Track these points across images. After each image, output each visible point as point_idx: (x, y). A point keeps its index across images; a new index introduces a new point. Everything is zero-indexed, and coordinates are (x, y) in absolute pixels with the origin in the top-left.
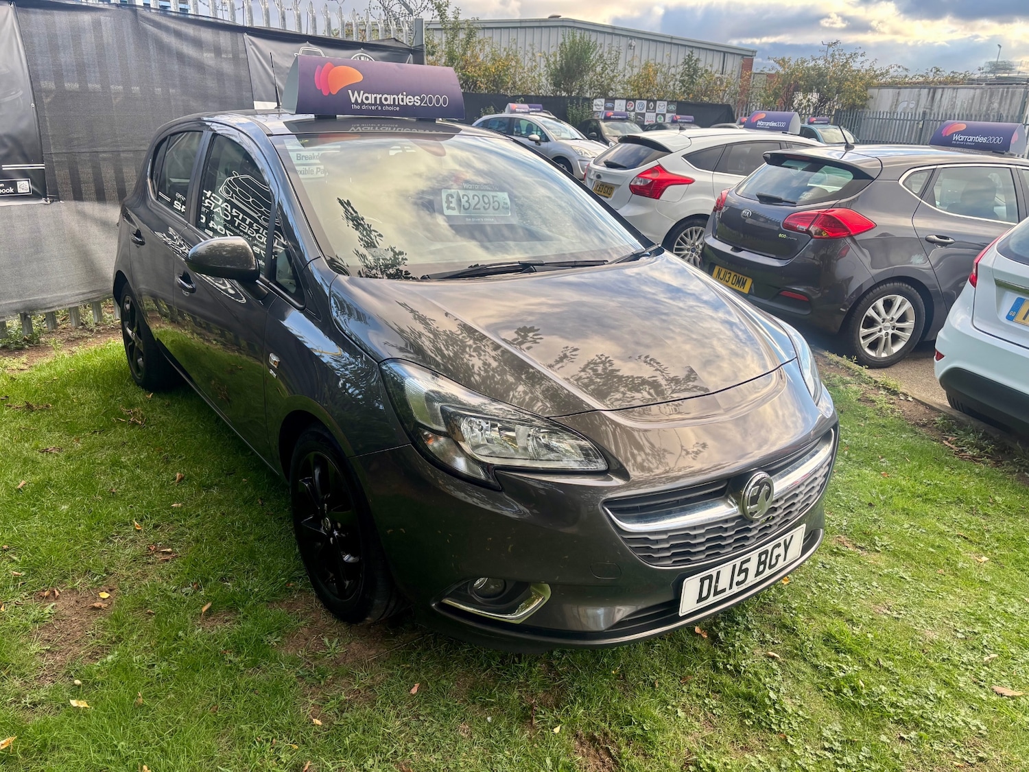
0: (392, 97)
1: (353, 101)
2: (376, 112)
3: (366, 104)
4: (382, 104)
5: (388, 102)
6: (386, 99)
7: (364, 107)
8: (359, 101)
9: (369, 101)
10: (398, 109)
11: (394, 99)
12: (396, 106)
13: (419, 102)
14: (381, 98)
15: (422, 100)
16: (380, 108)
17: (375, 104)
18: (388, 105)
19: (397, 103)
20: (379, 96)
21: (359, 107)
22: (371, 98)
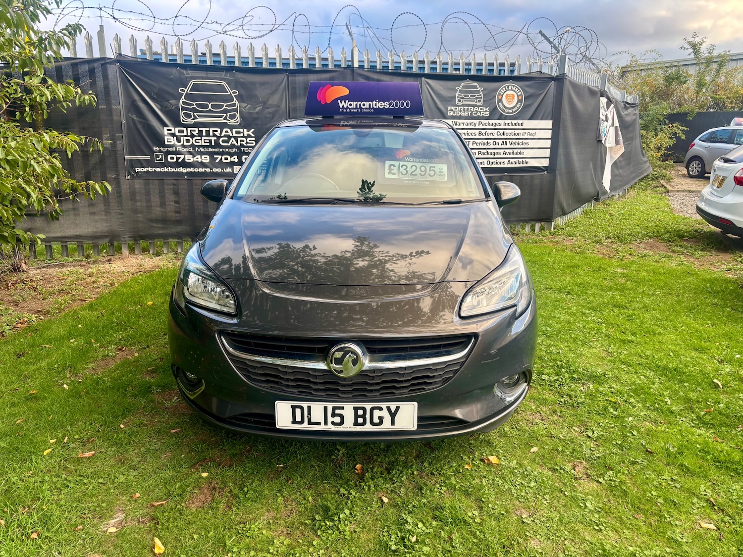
0: (368, 103)
1: (341, 106)
2: (357, 113)
3: (350, 109)
4: (361, 108)
5: (365, 107)
6: (364, 105)
7: (348, 110)
8: (345, 107)
9: (352, 107)
11: (370, 104)
12: (371, 109)
13: (388, 106)
14: (360, 104)
15: (390, 105)
16: (359, 111)
17: (356, 108)
18: (366, 109)
19: (371, 107)
20: (359, 103)
21: (345, 110)
22: (354, 104)
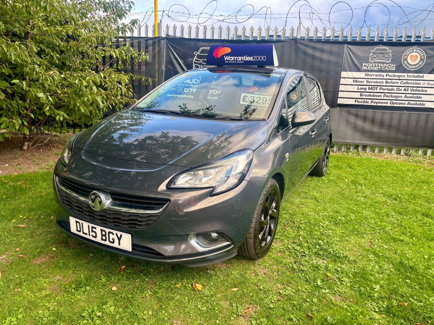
0: (241, 58)
1: (226, 60)
2: (234, 64)
4: (236, 60)
6: (238, 59)
7: (230, 62)
8: (228, 60)
9: (232, 60)
10: (243, 62)
12: (243, 61)
13: (252, 59)
14: (236, 58)
16: (236, 62)
17: (234, 60)
18: (239, 61)
19: (243, 60)
21: (228, 62)
22: (233, 58)
